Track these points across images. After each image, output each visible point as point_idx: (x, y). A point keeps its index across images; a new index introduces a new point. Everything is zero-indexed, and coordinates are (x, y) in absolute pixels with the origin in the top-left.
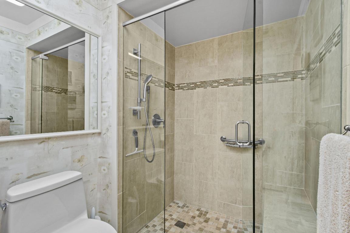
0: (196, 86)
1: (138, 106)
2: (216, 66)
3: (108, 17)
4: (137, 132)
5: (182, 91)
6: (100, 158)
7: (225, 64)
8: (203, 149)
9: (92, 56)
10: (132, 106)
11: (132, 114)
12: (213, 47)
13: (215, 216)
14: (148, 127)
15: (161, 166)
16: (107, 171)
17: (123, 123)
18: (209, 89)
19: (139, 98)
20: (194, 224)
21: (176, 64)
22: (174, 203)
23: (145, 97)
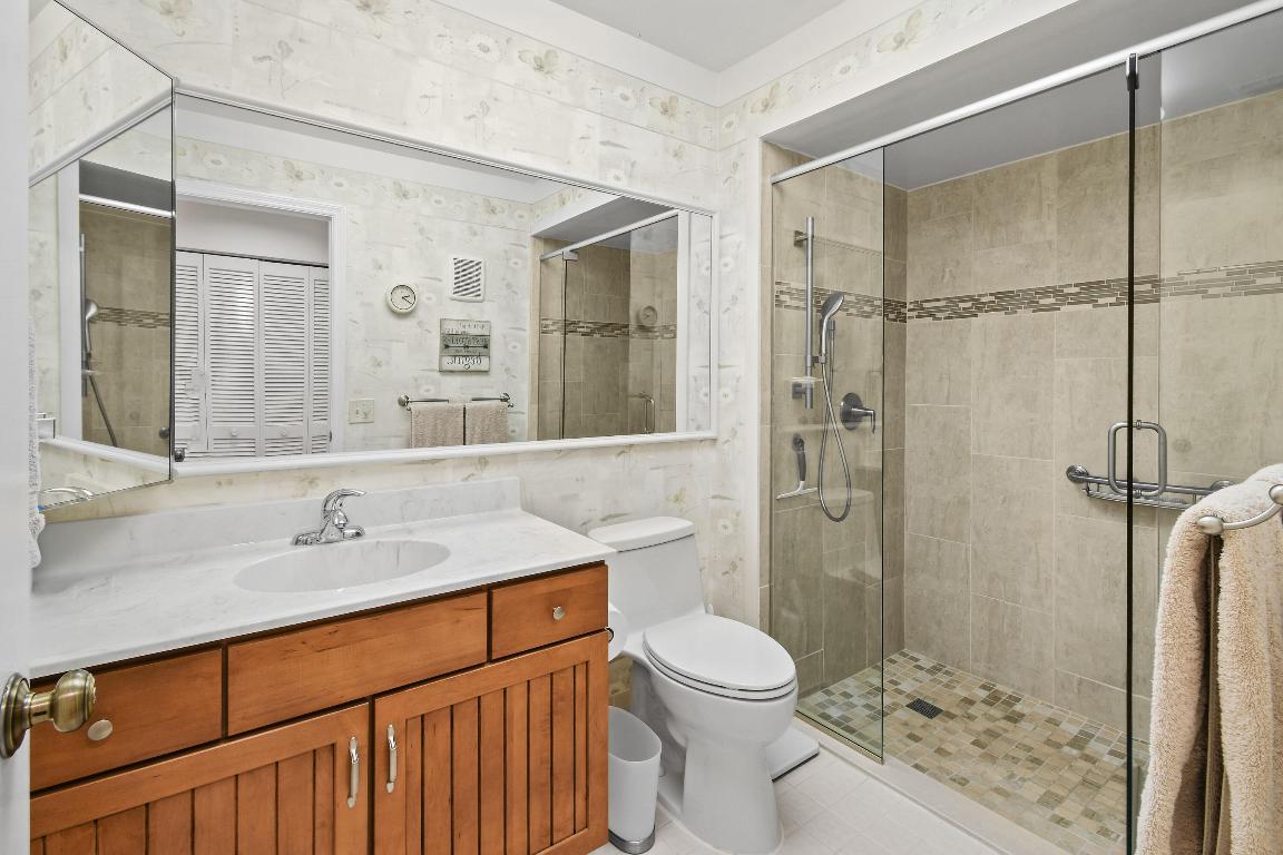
0: (977, 306)
1: (806, 374)
2: (1050, 243)
3: (735, 165)
4: (802, 442)
5: (929, 324)
6: (714, 497)
7: (1083, 237)
8: (1004, 501)
9: (694, 258)
10: (793, 375)
11: (791, 396)
12: (1040, 183)
13: (1048, 713)
14: (830, 426)
15: (864, 540)
16: (731, 530)
17: (772, 418)
18: (1025, 314)
19: (809, 356)
20: (971, 717)
21: (912, 242)
22: (905, 655)
23: (824, 351)
